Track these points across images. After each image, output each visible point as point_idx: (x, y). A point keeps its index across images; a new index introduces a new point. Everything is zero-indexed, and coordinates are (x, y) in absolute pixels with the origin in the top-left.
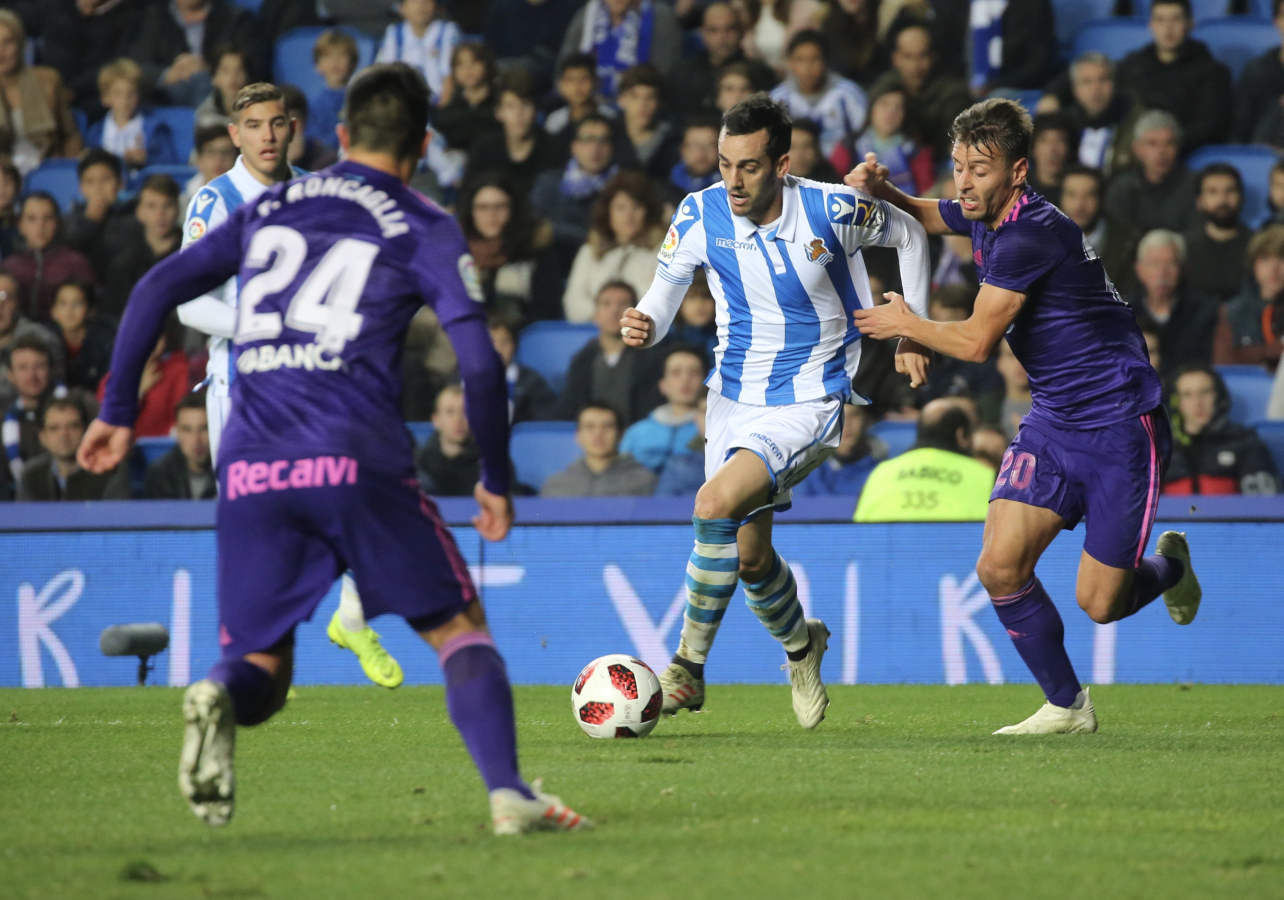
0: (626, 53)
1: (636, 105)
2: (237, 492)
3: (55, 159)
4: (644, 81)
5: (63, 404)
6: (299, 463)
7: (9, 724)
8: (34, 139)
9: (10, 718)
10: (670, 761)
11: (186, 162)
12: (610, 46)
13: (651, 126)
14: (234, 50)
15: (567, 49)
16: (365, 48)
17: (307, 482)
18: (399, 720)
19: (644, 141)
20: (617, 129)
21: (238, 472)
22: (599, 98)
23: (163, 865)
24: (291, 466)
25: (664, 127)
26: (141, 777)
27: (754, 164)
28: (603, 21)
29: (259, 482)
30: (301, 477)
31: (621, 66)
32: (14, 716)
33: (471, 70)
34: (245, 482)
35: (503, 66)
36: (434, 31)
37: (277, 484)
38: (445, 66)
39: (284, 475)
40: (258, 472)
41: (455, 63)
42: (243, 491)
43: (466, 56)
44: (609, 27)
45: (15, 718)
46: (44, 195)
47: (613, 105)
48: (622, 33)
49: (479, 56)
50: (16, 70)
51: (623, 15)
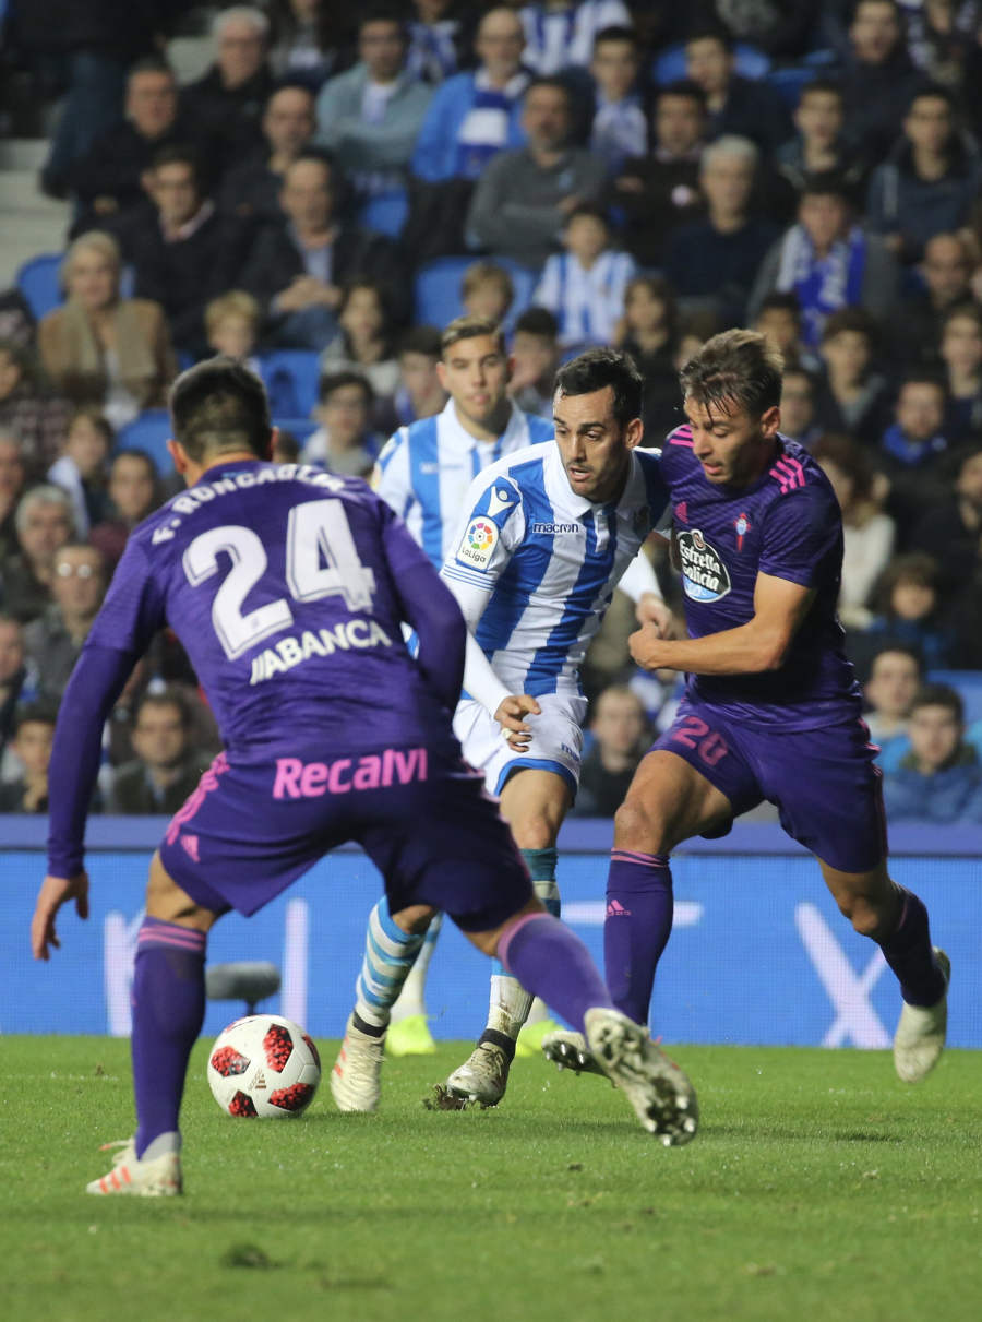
0: (832, 293)
1: (843, 355)
2: (285, 791)
3: (155, 410)
4: (852, 326)
5: (160, 701)
6: (365, 761)
7: (95, 1079)
8: (131, 387)
9: (95, 1071)
10: (873, 1138)
11: (306, 416)
12: (814, 283)
13: (860, 380)
14: (368, 283)
15: (761, 289)
16: (521, 282)
17: (373, 783)
18: (552, 1084)
19: (851, 399)
20: (820, 383)
21: (289, 770)
22: (801, 347)
23: (273, 1248)
24: (356, 767)
25: (877, 382)
26: (248, 1144)
27: (598, 429)
28: (805, 253)
29: (315, 785)
30: (366, 778)
31: (825, 309)
32: (99, 1069)
33: (647, 310)
34: (298, 783)
35: (688, 307)
36: (604, 265)
37: (335, 787)
38: (616, 306)
39: (346, 776)
40: (316, 773)
41: (629, 300)
42: (294, 793)
43: (642, 293)
44: (813, 262)
45: (100, 1072)
46: (139, 453)
47: (816, 355)
48: (830, 271)
49: (659, 293)
50: (112, 303)
51: (829, 248)
